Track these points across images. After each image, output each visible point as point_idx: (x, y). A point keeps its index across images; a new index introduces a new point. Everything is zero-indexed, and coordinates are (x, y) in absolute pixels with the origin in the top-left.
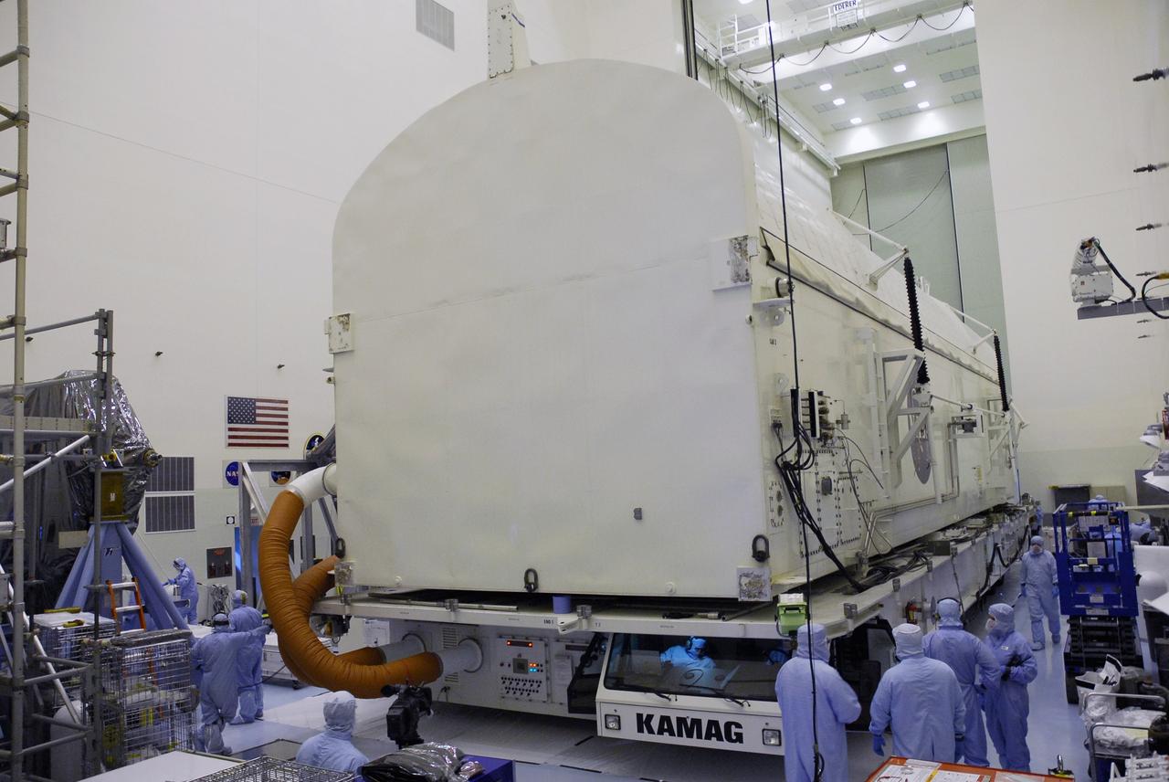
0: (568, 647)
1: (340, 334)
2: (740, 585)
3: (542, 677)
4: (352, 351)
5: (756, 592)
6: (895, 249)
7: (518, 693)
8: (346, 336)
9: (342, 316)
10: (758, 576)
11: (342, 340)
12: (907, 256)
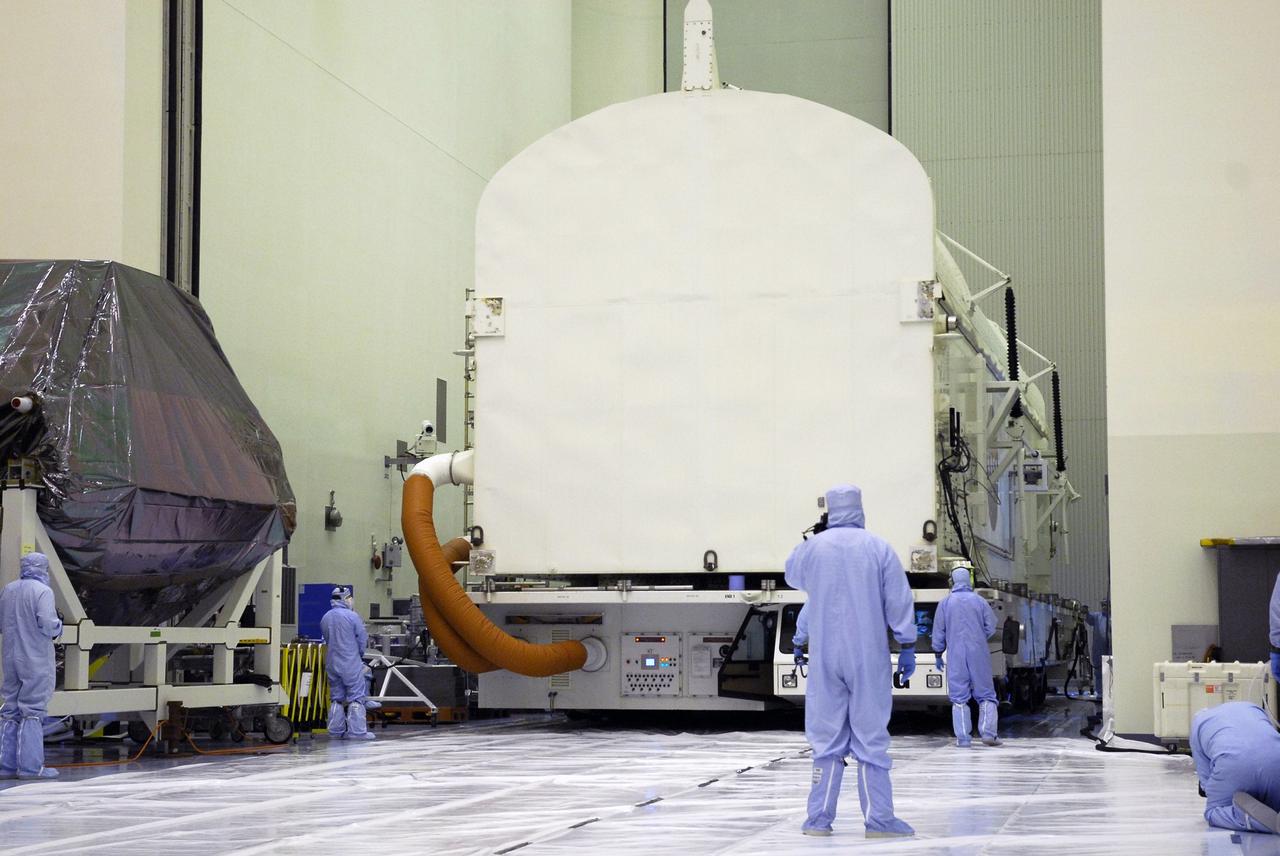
0: (705, 640)
1: (488, 317)
2: (912, 560)
3: (675, 671)
4: (503, 337)
5: (925, 565)
6: (999, 278)
7: (646, 689)
8: (496, 320)
9: (492, 299)
10: (927, 552)
11: (490, 324)
12: (1009, 285)
